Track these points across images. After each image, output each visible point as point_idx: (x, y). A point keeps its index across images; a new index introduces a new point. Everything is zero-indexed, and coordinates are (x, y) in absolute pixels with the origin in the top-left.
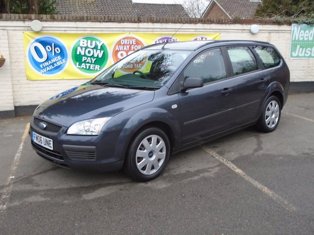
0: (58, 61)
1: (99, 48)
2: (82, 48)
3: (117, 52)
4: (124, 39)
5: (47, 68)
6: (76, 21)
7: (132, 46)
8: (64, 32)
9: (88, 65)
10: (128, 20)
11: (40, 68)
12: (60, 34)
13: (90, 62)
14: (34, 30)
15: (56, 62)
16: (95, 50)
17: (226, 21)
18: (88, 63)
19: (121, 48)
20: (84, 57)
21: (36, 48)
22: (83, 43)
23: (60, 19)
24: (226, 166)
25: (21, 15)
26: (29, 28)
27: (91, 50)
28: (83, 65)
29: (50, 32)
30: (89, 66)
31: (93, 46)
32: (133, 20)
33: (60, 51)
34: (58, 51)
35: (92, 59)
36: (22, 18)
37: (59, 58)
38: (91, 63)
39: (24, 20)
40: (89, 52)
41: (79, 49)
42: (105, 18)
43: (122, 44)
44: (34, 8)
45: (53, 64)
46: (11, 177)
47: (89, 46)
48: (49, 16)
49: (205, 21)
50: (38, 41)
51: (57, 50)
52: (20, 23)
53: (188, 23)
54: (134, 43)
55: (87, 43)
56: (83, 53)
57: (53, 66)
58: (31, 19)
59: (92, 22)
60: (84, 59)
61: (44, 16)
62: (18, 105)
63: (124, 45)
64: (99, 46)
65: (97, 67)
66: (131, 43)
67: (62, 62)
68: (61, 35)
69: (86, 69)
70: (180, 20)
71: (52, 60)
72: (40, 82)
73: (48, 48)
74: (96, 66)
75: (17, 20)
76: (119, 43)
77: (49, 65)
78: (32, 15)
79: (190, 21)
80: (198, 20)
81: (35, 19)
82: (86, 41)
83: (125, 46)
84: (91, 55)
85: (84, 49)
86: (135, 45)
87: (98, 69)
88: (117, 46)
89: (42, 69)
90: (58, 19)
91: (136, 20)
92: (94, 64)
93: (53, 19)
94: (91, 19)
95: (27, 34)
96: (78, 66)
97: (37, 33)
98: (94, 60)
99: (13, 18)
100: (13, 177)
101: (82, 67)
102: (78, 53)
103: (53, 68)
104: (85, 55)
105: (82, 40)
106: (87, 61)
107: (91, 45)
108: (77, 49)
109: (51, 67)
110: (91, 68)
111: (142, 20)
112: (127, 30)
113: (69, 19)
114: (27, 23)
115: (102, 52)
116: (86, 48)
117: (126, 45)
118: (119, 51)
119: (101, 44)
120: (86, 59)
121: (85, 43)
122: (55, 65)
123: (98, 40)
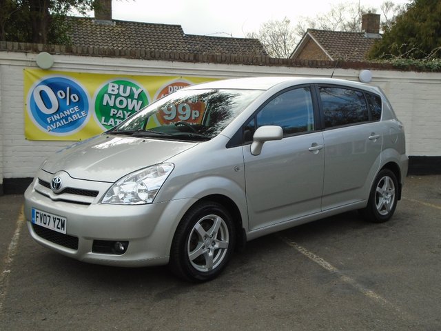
0: (75, 113)
1: (136, 97)
2: (110, 95)
4: (173, 85)
5: (58, 123)
6: (103, 57)
8: (85, 71)
10: (180, 58)
11: (46, 122)
12: (80, 73)
13: (122, 117)
14: (40, 66)
15: (71, 115)
16: (129, 100)
17: (323, 64)
20: (112, 110)
21: (42, 94)
22: (113, 88)
23: (79, 52)
24: (316, 263)
25: (22, 44)
26: (33, 64)
27: (124, 100)
28: (111, 122)
29: (64, 70)
31: (127, 94)
32: (187, 58)
33: (77, 99)
34: (75, 99)
35: (125, 112)
36: (23, 48)
38: (123, 119)
39: (26, 51)
40: (121, 102)
41: (106, 96)
42: (146, 54)
43: (170, 92)
44: (40, 34)
45: (66, 118)
46: (5, 271)
47: (121, 93)
48: (63, 48)
49: (291, 64)
50: (45, 83)
51: (74, 97)
52: (21, 56)
53: (267, 65)
55: (118, 89)
56: (111, 104)
57: (67, 120)
58: (37, 51)
59: (127, 58)
60: (113, 112)
61: (57, 47)
62: (9, 176)
64: (136, 93)
67: (80, 115)
68: (80, 76)
70: (255, 61)
71: (65, 112)
72: (44, 143)
73: (61, 93)
75: (16, 51)
76: (165, 91)
77: (61, 119)
78: (38, 45)
79: (270, 62)
80: (281, 62)
81: (44, 51)
82: (117, 86)
84: (123, 106)
85: (113, 97)
89: (49, 124)
90: (77, 52)
91: (192, 58)
93: (69, 52)
94: (125, 55)
95: (29, 72)
96: (103, 122)
97: (46, 70)
98: (127, 115)
99: (11, 48)
100: (9, 271)
101: (109, 123)
102: (105, 103)
103: (66, 123)
104: (115, 107)
105: (111, 85)
106: (117, 116)
107: (124, 92)
108: (103, 97)
109: (64, 122)
111: (200, 58)
112: (177, 72)
113: (93, 53)
114: (31, 56)
115: (140, 102)
116: (117, 95)
119: (139, 91)
120: (115, 113)
121: (115, 89)
122: (70, 119)
123: (135, 86)
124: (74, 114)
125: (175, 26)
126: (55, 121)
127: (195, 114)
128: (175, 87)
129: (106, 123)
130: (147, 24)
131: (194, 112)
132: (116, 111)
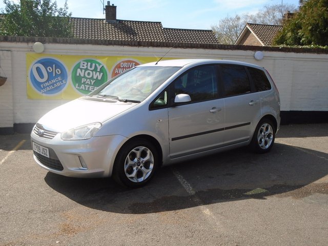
1: (99, 70)
4: (124, 62)
5: (48, 88)
6: (77, 44)
8: (65, 54)
9: (87, 86)
10: (128, 44)
11: (41, 87)
14: (36, 51)
15: (56, 83)
16: (94, 72)
17: (229, 47)
18: (88, 84)
19: (121, 70)
22: (83, 65)
23: (62, 41)
25: (25, 38)
26: (32, 50)
27: (91, 72)
28: (82, 87)
30: (89, 88)
31: (93, 68)
32: (133, 44)
33: (60, 72)
34: (58, 72)
35: (91, 80)
36: (26, 40)
37: (59, 78)
38: (91, 85)
39: (28, 42)
40: (89, 74)
41: (79, 70)
43: (121, 67)
47: (89, 68)
48: (51, 38)
49: (207, 47)
53: (189, 48)
55: (87, 65)
56: (82, 75)
57: (53, 86)
58: (34, 41)
59: (93, 45)
60: (83, 80)
61: (47, 38)
62: (18, 122)
63: (123, 68)
64: (99, 68)
66: (131, 67)
67: (62, 82)
68: (62, 56)
69: (85, 90)
70: (180, 45)
71: (52, 81)
73: (49, 69)
74: (95, 87)
76: (118, 66)
77: (49, 85)
79: (192, 46)
80: (199, 46)
81: (38, 41)
82: (86, 63)
84: (90, 76)
85: (83, 71)
88: (117, 69)
89: (42, 89)
90: (60, 42)
91: (136, 44)
93: (55, 41)
94: (91, 42)
95: (30, 55)
96: (77, 87)
97: (40, 54)
98: (93, 82)
99: (18, 40)
102: (78, 75)
103: (53, 88)
104: (84, 77)
105: (82, 63)
106: (86, 83)
107: (91, 67)
108: (77, 70)
109: (51, 87)
110: (90, 90)
111: (142, 44)
113: (70, 42)
114: (30, 45)
115: (102, 74)
117: (126, 68)
119: (101, 66)
121: (85, 65)
122: (55, 85)
123: (98, 63)
124: (58, 82)
125: (157, 23)
126: (46, 87)
129: (79, 88)
132: (85, 80)
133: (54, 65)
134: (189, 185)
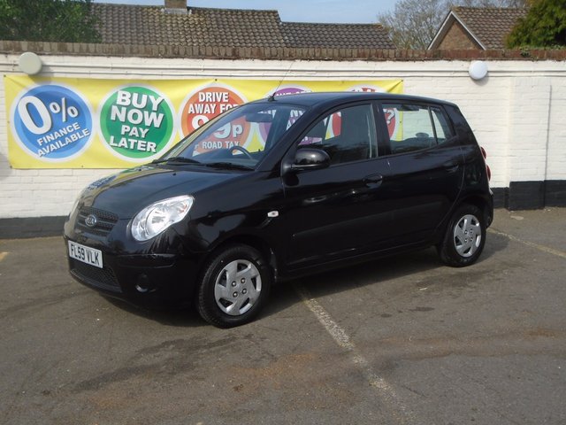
0: (74, 132)
1: (155, 108)
2: (120, 107)
3: (191, 116)
4: (205, 91)
5: (52, 145)
6: (109, 56)
7: (221, 105)
9: (133, 141)
10: (213, 55)
11: (37, 145)
12: (78, 79)
13: (137, 136)
14: (25, 71)
15: (68, 135)
16: (146, 113)
17: (416, 55)
18: (133, 137)
19: (199, 108)
20: (124, 126)
21: (30, 107)
22: (124, 98)
23: (77, 50)
26: (16, 69)
27: (139, 113)
28: (123, 142)
29: (56, 76)
30: (136, 144)
31: (143, 104)
32: (223, 54)
33: (76, 114)
34: (73, 113)
35: (141, 129)
36: (1, 47)
37: (75, 126)
38: (139, 138)
39: (6, 52)
40: (135, 117)
41: (115, 108)
42: (166, 50)
43: (200, 100)
45: (62, 139)
47: (135, 104)
48: (55, 45)
49: (370, 56)
50: (32, 93)
51: (72, 111)
53: (335, 60)
54: (224, 100)
55: (131, 98)
56: (122, 119)
57: (64, 142)
58: (19, 51)
59: (141, 57)
60: (124, 129)
61: (46, 45)
63: (204, 102)
64: (155, 104)
65: (151, 145)
66: (219, 100)
67: (81, 134)
68: (79, 82)
69: (128, 149)
70: (317, 55)
71: (60, 131)
72: (36, 172)
73: (54, 106)
74: (149, 143)
76: (194, 99)
77: (55, 140)
78: (22, 42)
79: (340, 56)
81: (28, 50)
82: (128, 95)
83: (207, 105)
84: (139, 121)
85: (124, 109)
86: (226, 103)
87: (154, 150)
88: (191, 106)
89: (41, 148)
90: (73, 51)
91: (229, 54)
92: (144, 139)
93: (64, 52)
94: (138, 52)
95: (12, 80)
96: (112, 143)
97: (34, 76)
98: (143, 133)
101: (121, 144)
102: (113, 118)
103: (62, 145)
104: (126, 122)
105: (120, 93)
106: (131, 134)
107: (139, 102)
108: (110, 109)
109: (60, 144)
110: (139, 148)
111: (241, 54)
112: (210, 73)
113: (95, 52)
114: (12, 58)
115: (161, 116)
116: (130, 107)
117: (209, 103)
118: (196, 114)
119: (159, 100)
120: (128, 130)
121: (127, 98)
122: (68, 140)
123: (153, 93)
124: (72, 133)
125: (269, 12)
126: (49, 144)
127: (237, 129)
128: (207, 94)
129: (116, 145)
130: (232, 11)
131: (235, 127)
132: (129, 128)
133: (63, 99)
134: (343, 331)
